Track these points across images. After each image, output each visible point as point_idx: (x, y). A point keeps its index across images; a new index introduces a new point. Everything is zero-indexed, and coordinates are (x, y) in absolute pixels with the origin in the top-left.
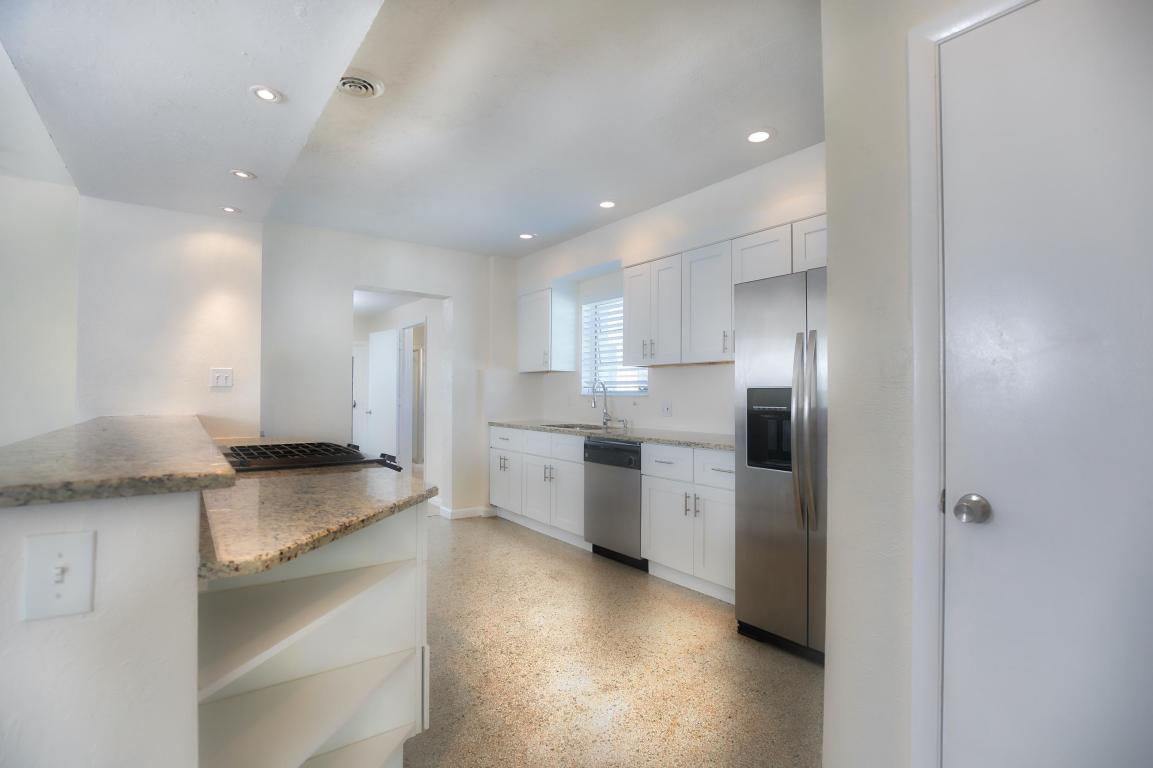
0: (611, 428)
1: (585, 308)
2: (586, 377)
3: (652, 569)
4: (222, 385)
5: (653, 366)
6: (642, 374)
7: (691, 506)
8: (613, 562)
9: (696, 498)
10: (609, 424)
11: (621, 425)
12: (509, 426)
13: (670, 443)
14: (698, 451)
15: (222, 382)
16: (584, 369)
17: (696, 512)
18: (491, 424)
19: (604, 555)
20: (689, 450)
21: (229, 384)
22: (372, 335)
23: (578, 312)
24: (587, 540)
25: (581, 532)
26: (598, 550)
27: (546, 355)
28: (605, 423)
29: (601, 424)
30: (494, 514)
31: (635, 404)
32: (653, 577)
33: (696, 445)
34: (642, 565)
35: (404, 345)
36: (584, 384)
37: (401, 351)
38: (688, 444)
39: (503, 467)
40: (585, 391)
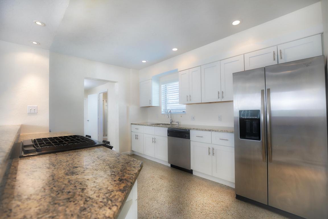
0: (174, 125)
1: (162, 86)
2: (163, 108)
3: (194, 173)
4: (33, 112)
5: (188, 104)
6: (184, 106)
7: (211, 151)
8: (179, 170)
9: (213, 149)
10: (172, 123)
11: (177, 123)
12: (138, 125)
13: (202, 130)
14: (213, 133)
15: (32, 111)
16: (162, 105)
17: (213, 154)
18: (132, 124)
19: (175, 168)
20: (210, 132)
21: (36, 112)
22: (88, 96)
23: (160, 87)
24: (169, 163)
25: (167, 160)
26: (172, 166)
27: (150, 101)
28: (171, 123)
29: (170, 123)
30: (133, 154)
31: (181, 117)
32: (195, 176)
33: (213, 130)
34: (191, 172)
35: (100, 99)
36: (162, 110)
37: (99, 100)
38: (210, 130)
39: (137, 138)
40: (163, 113)
